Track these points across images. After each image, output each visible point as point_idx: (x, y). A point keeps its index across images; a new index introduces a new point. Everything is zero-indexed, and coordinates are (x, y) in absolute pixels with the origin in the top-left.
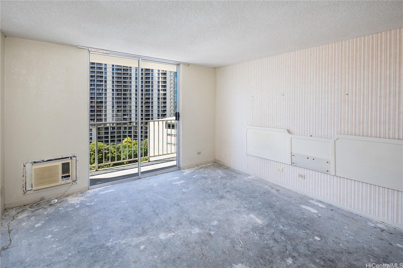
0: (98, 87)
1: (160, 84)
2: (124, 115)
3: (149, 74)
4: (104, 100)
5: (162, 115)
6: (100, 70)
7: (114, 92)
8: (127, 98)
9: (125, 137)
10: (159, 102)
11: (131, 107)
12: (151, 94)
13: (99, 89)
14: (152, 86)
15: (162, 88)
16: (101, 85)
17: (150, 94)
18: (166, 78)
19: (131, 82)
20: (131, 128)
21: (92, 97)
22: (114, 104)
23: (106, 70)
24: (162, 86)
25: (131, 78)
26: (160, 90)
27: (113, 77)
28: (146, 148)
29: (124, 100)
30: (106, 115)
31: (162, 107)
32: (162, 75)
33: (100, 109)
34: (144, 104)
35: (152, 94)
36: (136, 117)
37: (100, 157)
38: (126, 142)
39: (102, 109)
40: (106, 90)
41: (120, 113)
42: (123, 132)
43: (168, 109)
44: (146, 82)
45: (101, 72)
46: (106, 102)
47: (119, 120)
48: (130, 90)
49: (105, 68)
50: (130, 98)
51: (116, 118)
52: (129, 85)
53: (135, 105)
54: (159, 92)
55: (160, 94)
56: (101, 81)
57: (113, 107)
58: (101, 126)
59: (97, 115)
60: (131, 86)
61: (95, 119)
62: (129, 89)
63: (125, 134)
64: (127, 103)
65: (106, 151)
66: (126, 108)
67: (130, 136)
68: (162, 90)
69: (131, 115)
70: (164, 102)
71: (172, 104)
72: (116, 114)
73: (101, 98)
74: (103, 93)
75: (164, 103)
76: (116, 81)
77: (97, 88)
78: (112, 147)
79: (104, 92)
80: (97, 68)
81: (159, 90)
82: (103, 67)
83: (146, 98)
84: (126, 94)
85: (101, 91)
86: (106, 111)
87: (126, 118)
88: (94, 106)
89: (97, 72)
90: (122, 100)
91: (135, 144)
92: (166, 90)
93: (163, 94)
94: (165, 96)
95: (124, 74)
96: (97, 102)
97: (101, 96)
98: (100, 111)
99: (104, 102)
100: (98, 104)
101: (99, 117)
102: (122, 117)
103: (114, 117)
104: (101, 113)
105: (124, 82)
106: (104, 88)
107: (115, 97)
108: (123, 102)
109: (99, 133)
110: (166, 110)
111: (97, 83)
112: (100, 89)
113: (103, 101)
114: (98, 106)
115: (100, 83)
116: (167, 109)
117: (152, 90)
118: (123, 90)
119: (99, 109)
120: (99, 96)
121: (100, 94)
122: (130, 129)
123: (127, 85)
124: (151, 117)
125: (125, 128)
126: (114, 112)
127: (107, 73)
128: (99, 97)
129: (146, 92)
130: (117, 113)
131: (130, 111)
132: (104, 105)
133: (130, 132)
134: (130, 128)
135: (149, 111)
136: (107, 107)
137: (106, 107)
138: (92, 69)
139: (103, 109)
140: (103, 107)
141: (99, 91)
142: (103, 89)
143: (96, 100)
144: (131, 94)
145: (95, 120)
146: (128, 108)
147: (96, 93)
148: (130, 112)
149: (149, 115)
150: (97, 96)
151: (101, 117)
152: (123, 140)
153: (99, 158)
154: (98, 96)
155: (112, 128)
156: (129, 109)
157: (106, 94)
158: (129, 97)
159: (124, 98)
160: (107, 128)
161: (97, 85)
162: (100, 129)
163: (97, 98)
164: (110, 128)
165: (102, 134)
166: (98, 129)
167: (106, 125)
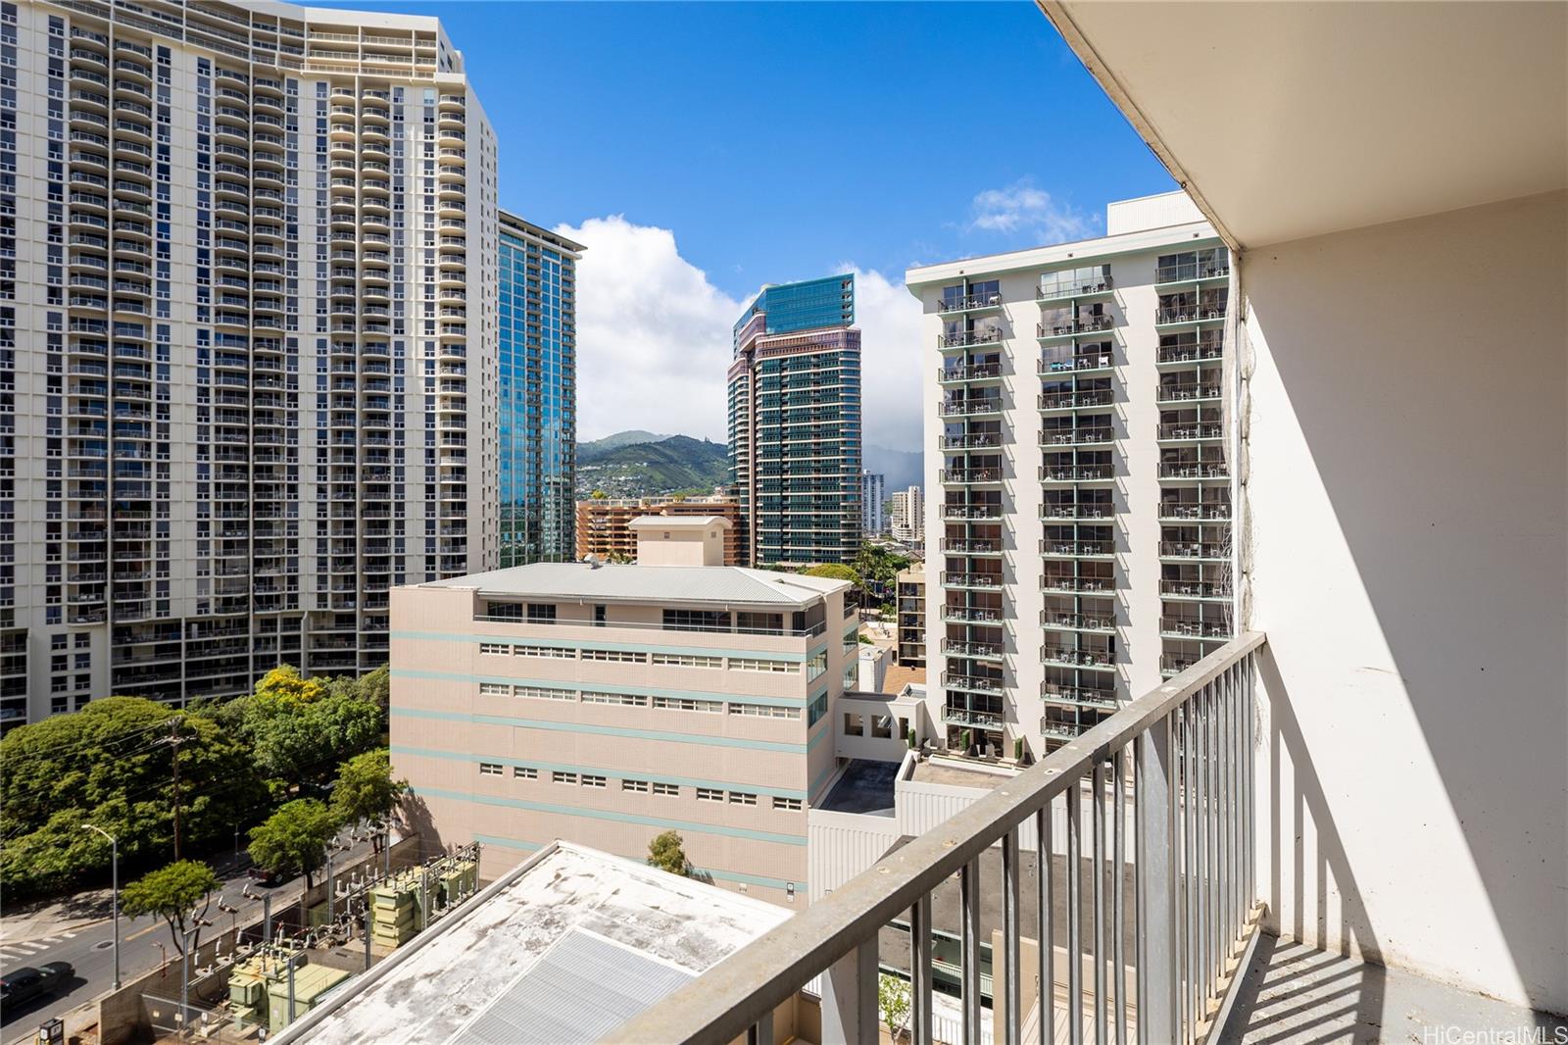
0: (121, 435)
1: (439, 427)
2: (258, 563)
3: (386, 380)
4: (153, 498)
5: (445, 560)
6: (134, 354)
7: (207, 458)
8: (277, 486)
9: (268, 663)
10: (430, 507)
11: (296, 527)
12: (393, 470)
13: (128, 446)
14: (400, 435)
15: (446, 442)
16: (137, 425)
17: (388, 468)
18: (463, 400)
19: (293, 416)
20: (297, 621)
21: (92, 483)
22: (207, 516)
23: (167, 359)
24: (446, 434)
25: (293, 397)
26: (437, 453)
27: (203, 392)
28: (373, 709)
29: (259, 497)
30: (163, 566)
31: (444, 527)
32: (445, 389)
33: (134, 537)
34: (362, 515)
35: (400, 471)
36: (319, 570)
37: (138, 770)
38: (274, 688)
39: (143, 540)
40: (164, 448)
41: (240, 553)
42: (257, 641)
43: (473, 533)
44: (371, 416)
45: (137, 366)
46: (164, 507)
47: (237, 588)
48: (292, 452)
49: (159, 346)
50: (293, 489)
51: (217, 581)
52: (286, 426)
53: (316, 518)
54: (433, 462)
55: (438, 471)
56: (137, 407)
57: (203, 527)
58: (141, 617)
59: (118, 568)
60: (294, 434)
61: (106, 584)
62: (286, 445)
63: (266, 649)
64: (278, 509)
65: (171, 739)
66: (270, 534)
67: (293, 660)
68: (444, 452)
69: (294, 562)
70: (453, 503)
71: (491, 513)
72: (217, 561)
73: (136, 486)
74: (148, 465)
75: (453, 508)
76: (218, 410)
77: (120, 442)
78: (201, 718)
79: (154, 458)
80: (117, 344)
81: (430, 453)
82: (150, 344)
83: (369, 485)
84: (270, 469)
85: (136, 453)
86: (164, 547)
87: (271, 578)
88: (102, 527)
89: (117, 364)
90: (252, 498)
91: (318, 693)
92: (462, 453)
93: (453, 468)
94: (458, 479)
95: (258, 377)
96: (117, 506)
97: (140, 476)
98: (135, 548)
99: (154, 507)
100: (123, 516)
101: (128, 577)
102: (248, 572)
103: (207, 573)
104: (140, 556)
105: (258, 414)
106: (154, 439)
107: (212, 480)
108: (255, 504)
109: (128, 653)
110: (464, 541)
111: (119, 418)
112: (134, 443)
113: (149, 502)
114: (120, 527)
115: (132, 419)
116: (469, 536)
117: (400, 453)
118: (257, 450)
119: (128, 537)
120: (126, 475)
121: (136, 467)
122: (291, 629)
123: (278, 431)
124: (392, 571)
125: (268, 624)
126: (207, 554)
127: (172, 369)
128: (126, 482)
129: (369, 461)
130: (225, 554)
131: (293, 544)
132: (154, 518)
133: (291, 641)
134: (293, 623)
135: (385, 542)
136: (173, 530)
137: (164, 529)
138: (92, 350)
139: (149, 536)
140: (148, 528)
141: (126, 455)
142: (148, 445)
143: (113, 497)
144: (293, 470)
145: (108, 590)
146: (280, 534)
147: (114, 463)
148: (289, 552)
149: (385, 561)
150: (118, 479)
151: (140, 577)
152: (257, 678)
153: (134, 773)
154: (122, 475)
155: (195, 627)
156: (286, 537)
157: (163, 468)
158: (286, 481)
159: (257, 487)
160: (172, 628)
161: (116, 425)
162: (135, 631)
163: (115, 485)
164: (189, 625)
165: (143, 657)
166: (120, 633)
167: (167, 614)
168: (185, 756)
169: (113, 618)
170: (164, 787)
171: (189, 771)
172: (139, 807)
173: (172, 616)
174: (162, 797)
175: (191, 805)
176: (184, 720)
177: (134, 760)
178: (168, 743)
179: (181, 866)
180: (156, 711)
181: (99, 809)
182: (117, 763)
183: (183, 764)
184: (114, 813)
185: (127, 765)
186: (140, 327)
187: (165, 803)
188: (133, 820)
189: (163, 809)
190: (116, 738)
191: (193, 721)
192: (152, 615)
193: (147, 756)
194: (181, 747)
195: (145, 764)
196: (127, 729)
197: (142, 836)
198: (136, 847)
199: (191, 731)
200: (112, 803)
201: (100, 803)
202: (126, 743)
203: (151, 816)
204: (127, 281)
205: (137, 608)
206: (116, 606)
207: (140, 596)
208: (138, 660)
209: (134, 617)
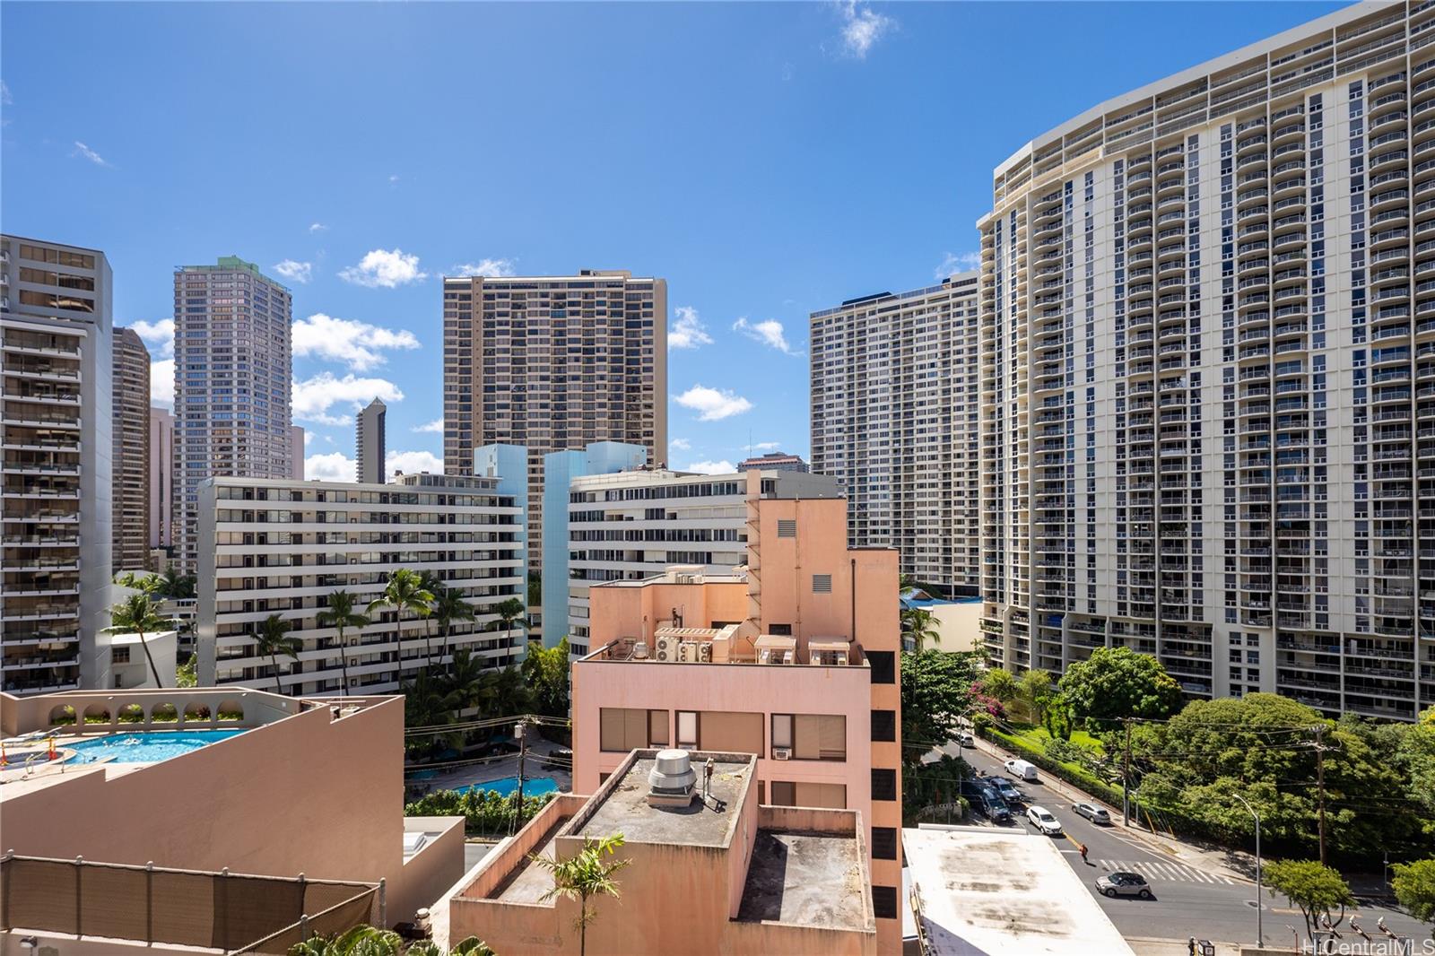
0: (1282, 463)
2: (1423, 586)
4: (1312, 518)
6: (1293, 389)
7: (1364, 478)
13: (1289, 472)
16: (1296, 453)
21: (1258, 506)
22: (1366, 534)
23: (1323, 387)
27: (1360, 413)
29: (1424, 514)
30: (1322, 582)
33: (1295, 553)
37: (1286, 763)
39: (1303, 556)
40: (1321, 471)
41: (1403, 574)
42: (1424, 668)
45: (1296, 399)
46: (1322, 527)
47: (1399, 609)
49: (1315, 377)
51: (1378, 601)
56: (1296, 436)
57: (1362, 545)
58: (1302, 627)
59: (1281, 580)
61: (1271, 594)
65: (1316, 744)
72: (1376, 580)
73: (1297, 508)
74: (1307, 487)
76: (1376, 428)
77: (1281, 469)
79: (1312, 481)
80: (1278, 383)
82: (1307, 376)
85: (1296, 477)
86: (1322, 564)
88: (1267, 544)
89: (1279, 401)
90: (1415, 516)
96: (1279, 526)
97: (1300, 498)
98: (1297, 563)
99: (1312, 526)
100: (1284, 535)
101: (1289, 590)
102: (1412, 594)
103: (1367, 592)
104: (1301, 571)
105: (1423, 425)
106: (1312, 463)
107: (1370, 499)
108: (1420, 522)
109: (1291, 657)
111: (1280, 447)
112: (1294, 469)
113: (1308, 522)
114: (1283, 545)
115: (1291, 447)
118: (1420, 465)
119: (1289, 553)
120: (1287, 498)
121: (1296, 491)
126: (1366, 572)
127: (1327, 396)
128: (1287, 505)
130: (1386, 573)
132: (1312, 536)
136: (1331, 547)
137: (1322, 546)
138: (1257, 393)
139: (1308, 553)
140: (1308, 546)
141: (1287, 481)
142: (1306, 469)
143: (1276, 518)
145: (1273, 599)
147: (1277, 488)
150: (1280, 502)
151: (1301, 590)
153: (1283, 765)
154: (1283, 499)
155: (1353, 643)
157: (1322, 490)
160: (1331, 641)
161: (1278, 454)
162: (1297, 639)
163: (1279, 507)
164: (1347, 640)
165: (1305, 663)
166: (1283, 638)
167: (1326, 627)
168: (1330, 764)
169: (1278, 624)
170: (1311, 786)
171: (1332, 780)
172: (1287, 797)
173: (1331, 630)
174: (1309, 797)
175: (1336, 814)
176: (1330, 730)
177: (1282, 753)
178: (1312, 748)
179: (1317, 866)
180: (1306, 716)
181: (1253, 786)
182: (1269, 752)
183: (1327, 772)
184: (1265, 794)
185: (1277, 757)
186: (1298, 363)
187: (1311, 803)
188: (1282, 807)
189: (1308, 807)
190: (1268, 730)
191: (1339, 734)
192: (1311, 626)
193: (1295, 753)
194: (1326, 755)
195: (1292, 760)
196: (1277, 725)
197: (1289, 823)
198: (1283, 832)
199: (1336, 743)
200: (1264, 784)
201: (1254, 781)
202: (1278, 736)
203: (1298, 810)
204: (1286, 324)
205: (1301, 618)
206: (1280, 615)
207: (1301, 608)
208: (1299, 666)
209: (1295, 625)
